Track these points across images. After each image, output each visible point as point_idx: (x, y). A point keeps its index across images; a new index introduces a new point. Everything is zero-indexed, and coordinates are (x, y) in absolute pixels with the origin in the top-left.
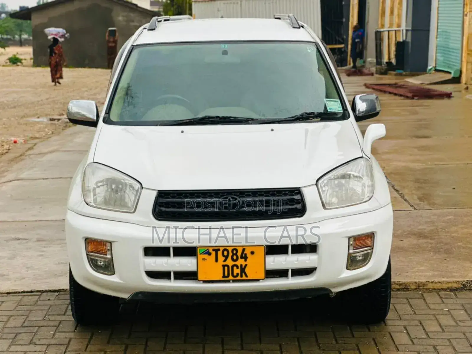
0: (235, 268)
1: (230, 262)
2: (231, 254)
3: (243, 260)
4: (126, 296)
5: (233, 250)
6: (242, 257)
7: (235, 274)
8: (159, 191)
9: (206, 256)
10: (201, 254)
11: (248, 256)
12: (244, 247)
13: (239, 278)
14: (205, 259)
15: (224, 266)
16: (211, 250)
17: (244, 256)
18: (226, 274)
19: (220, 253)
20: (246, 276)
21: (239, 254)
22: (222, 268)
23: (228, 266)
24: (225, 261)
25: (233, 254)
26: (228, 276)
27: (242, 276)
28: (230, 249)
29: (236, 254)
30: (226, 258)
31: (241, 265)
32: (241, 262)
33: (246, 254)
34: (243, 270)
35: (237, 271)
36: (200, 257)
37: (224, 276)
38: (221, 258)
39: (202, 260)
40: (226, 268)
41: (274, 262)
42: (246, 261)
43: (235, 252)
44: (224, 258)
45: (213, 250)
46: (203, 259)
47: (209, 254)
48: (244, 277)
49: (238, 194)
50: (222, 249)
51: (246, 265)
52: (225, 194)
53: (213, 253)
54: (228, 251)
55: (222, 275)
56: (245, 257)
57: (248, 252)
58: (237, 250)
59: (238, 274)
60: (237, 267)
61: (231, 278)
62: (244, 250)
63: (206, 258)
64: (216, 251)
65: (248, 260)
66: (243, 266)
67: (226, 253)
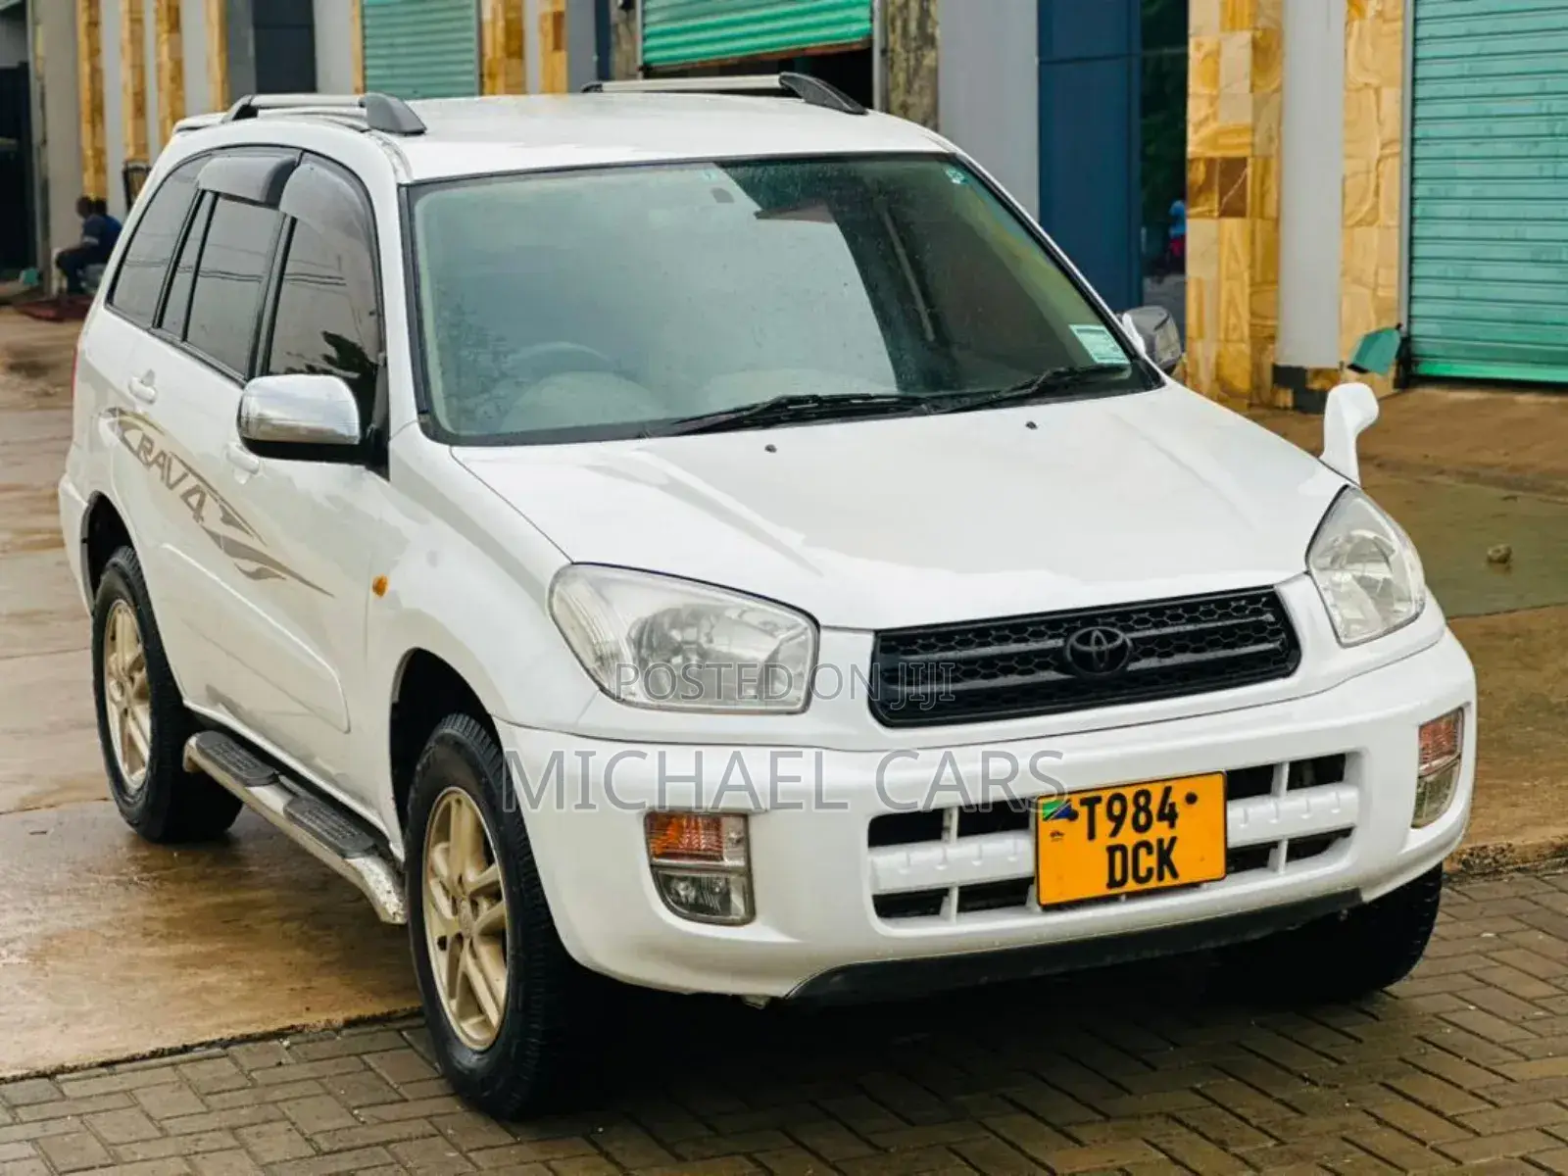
0: (1143, 852)
1: (1128, 837)
2: (1131, 810)
3: (1165, 824)
4: (782, 988)
5: (1137, 796)
6: (1162, 817)
7: (1142, 873)
8: (879, 634)
9: (1061, 824)
10: (1046, 819)
11: (1178, 809)
12: (1168, 784)
13: (1153, 883)
14: (1058, 834)
15: (1111, 850)
16: (1076, 806)
17: (1167, 811)
18: (1118, 876)
19: (1101, 810)
20: (1175, 874)
21: (1154, 807)
22: (1105, 856)
23: (1122, 848)
24: (1115, 833)
25: (1139, 809)
26: (1124, 881)
27: (1161, 877)
28: (1129, 794)
29: (1146, 809)
30: (1119, 821)
31: (1160, 842)
32: (1159, 831)
33: (1172, 805)
34: (1165, 858)
35: (1148, 861)
36: (1046, 828)
37: (1112, 883)
38: (1104, 826)
39: (1050, 839)
40: (1118, 855)
41: (1246, 819)
42: (1172, 825)
43: (1142, 801)
44: (1112, 825)
45: (1083, 802)
46: (1053, 835)
47: (1071, 815)
48: (1168, 881)
49: (1113, 619)
50: (1106, 795)
51: (1173, 840)
52: (1079, 624)
53: (1083, 812)
54: (1121, 798)
55: (1106, 879)
56: (1169, 816)
57: (1177, 797)
58: (1147, 794)
59: (1150, 871)
60: (1150, 852)
61: (1131, 885)
62: (1167, 791)
63: (1061, 831)
64: (1091, 803)
65: (1178, 822)
66: (1166, 845)
67: (1117, 808)
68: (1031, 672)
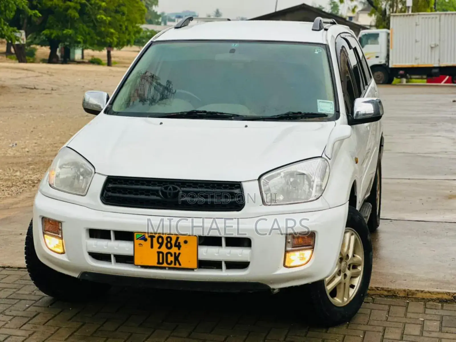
0: (169, 255)
1: (164, 250)
2: (165, 242)
3: (177, 248)
5: (167, 238)
6: (175, 246)
7: (169, 262)
8: (108, 176)
9: (142, 242)
10: (137, 239)
11: (181, 244)
12: (178, 236)
13: (172, 265)
14: (141, 244)
15: (159, 253)
16: (147, 236)
17: (177, 244)
18: (161, 261)
19: (155, 240)
20: (180, 264)
21: (173, 242)
22: (157, 254)
23: (162, 253)
24: (160, 248)
25: (168, 242)
26: (163, 263)
27: (175, 264)
28: (165, 236)
29: (170, 242)
30: (161, 245)
31: (175, 253)
32: (174, 250)
33: (179, 243)
34: (176, 258)
35: (171, 259)
36: (137, 242)
37: (159, 263)
38: (156, 245)
40: (161, 255)
41: (207, 252)
42: (179, 249)
43: (169, 240)
44: (159, 245)
45: (149, 236)
46: (139, 244)
47: (145, 240)
48: (177, 266)
49: (179, 184)
50: (157, 236)
51: (179, 254)
52: (167, 183)
53: (149, 239)
54: (162, 238)
55: (157, 261)
56: (179, 246)
57: (181, 240)
58: (171, 238)
59: (172, 262)
60: (171, 256)
61: (165, 265)
62: (178, 238)
63: (142, 244)
64: (152, 237)
65: (181, 248)
66: (177, 255)
67: (160, 240)
68: (149, 195)
